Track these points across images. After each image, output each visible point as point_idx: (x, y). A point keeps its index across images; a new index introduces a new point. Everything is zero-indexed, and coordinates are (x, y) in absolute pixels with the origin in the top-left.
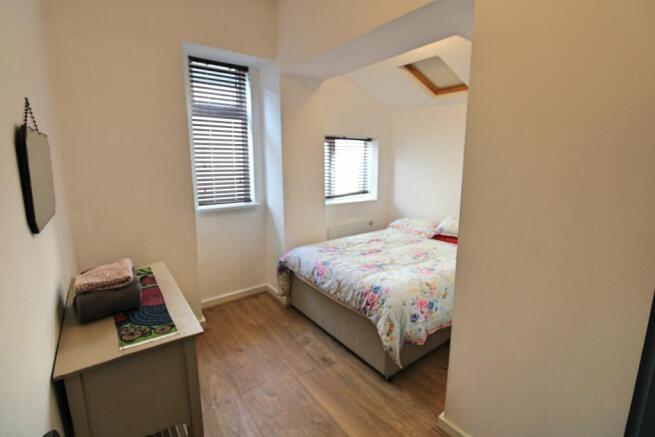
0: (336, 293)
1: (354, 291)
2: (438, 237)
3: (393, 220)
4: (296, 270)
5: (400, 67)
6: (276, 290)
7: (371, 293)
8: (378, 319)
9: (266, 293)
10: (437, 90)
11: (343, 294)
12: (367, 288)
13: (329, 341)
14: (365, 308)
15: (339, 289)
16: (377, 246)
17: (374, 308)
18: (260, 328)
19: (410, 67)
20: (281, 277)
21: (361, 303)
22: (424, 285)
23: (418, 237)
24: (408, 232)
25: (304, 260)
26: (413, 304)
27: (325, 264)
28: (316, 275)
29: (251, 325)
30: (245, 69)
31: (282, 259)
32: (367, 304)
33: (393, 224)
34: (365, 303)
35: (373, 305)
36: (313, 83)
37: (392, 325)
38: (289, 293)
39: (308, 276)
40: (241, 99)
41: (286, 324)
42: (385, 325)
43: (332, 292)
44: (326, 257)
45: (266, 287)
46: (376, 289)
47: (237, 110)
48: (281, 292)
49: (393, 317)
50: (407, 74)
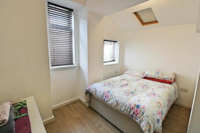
0: (116, 106)
1: (126, 106)
2: (145, 78)
3: (126, 71)
4: (94, 94)
5: (133, 13)
6: (84, 100)
7: (135, 108)
8: (141, 122)
9: (79, 101)
10: (143, 23)
11: (120, 107)
12: (133, 106)
13: (109, 125)
14: (132, 115)
15: (117, 104)
16: (125, 82)
17: (138, 116)
18: (79, 119)
19: (136, 13)
20: (86, 96)
21: (130, 112)
22: (158, 103)
23: (137, 78)
24: (133, 76)
25: (98, 90)
26: (157, 114)
27: (108, 92)
28: (104, 96)
29: (74, 117)
30: (72, 10)
31: (87, 89)
32: (134, 113)
33: (126, 72)
34: (132, 112)
35: (137, 114)
36: (100, 17)
37: (150, 126)
38: (90, 102)
39: (100, 97)
40: (70, 23)
41: (90, 117)
42: (147, 126)
43: (113, 106)
44: (107, 89)
45: (79, 98)
46: (138, 106)
47: (68, 27)
48: (86, 102)
49: (150, 122)
50: (134, 16)
